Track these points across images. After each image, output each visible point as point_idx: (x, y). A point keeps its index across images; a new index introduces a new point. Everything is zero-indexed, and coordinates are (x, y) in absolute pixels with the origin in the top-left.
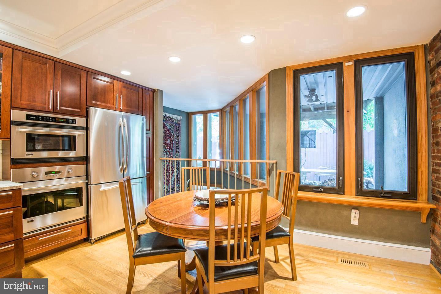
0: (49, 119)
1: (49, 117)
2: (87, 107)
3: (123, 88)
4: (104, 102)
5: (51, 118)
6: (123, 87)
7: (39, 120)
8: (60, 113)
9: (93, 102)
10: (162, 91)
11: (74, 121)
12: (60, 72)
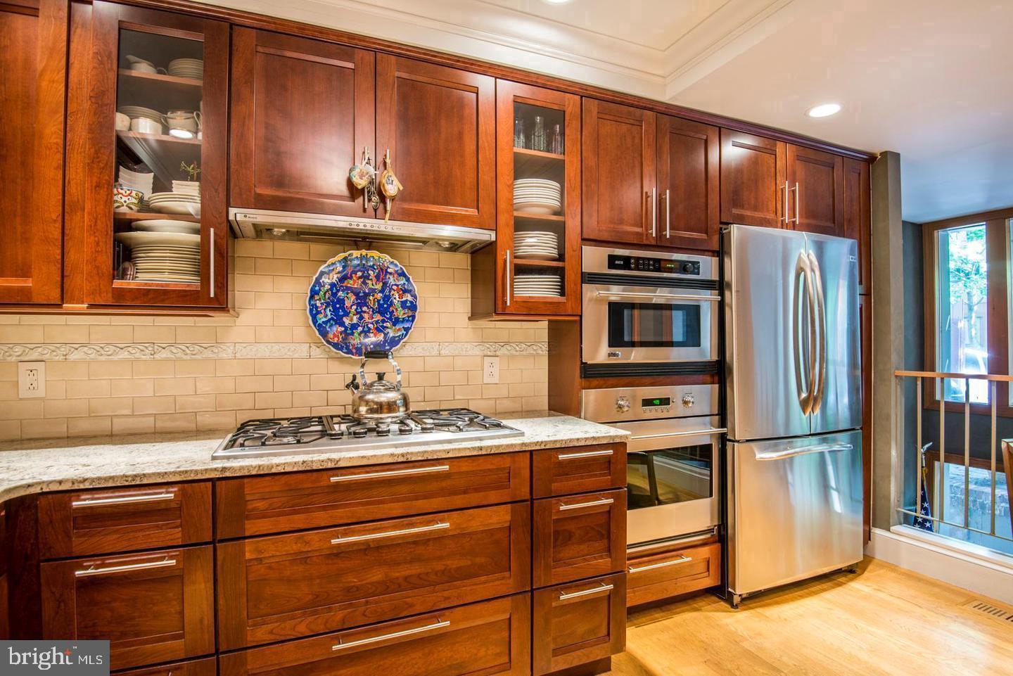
0: (649, 265)
1: (649, 259)
2: (721, 226)
3: (797, 161)
4: (756, 208)
5: (651, 262)
6: (799, 158)
7: (630, 269)
8: (668, 247)
9: (733, 212)
10: (897, 156)
11: (695, 267)
12: (667, 139)
